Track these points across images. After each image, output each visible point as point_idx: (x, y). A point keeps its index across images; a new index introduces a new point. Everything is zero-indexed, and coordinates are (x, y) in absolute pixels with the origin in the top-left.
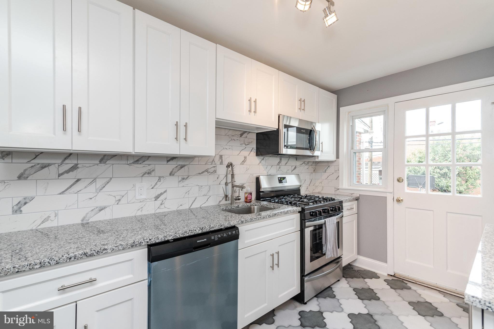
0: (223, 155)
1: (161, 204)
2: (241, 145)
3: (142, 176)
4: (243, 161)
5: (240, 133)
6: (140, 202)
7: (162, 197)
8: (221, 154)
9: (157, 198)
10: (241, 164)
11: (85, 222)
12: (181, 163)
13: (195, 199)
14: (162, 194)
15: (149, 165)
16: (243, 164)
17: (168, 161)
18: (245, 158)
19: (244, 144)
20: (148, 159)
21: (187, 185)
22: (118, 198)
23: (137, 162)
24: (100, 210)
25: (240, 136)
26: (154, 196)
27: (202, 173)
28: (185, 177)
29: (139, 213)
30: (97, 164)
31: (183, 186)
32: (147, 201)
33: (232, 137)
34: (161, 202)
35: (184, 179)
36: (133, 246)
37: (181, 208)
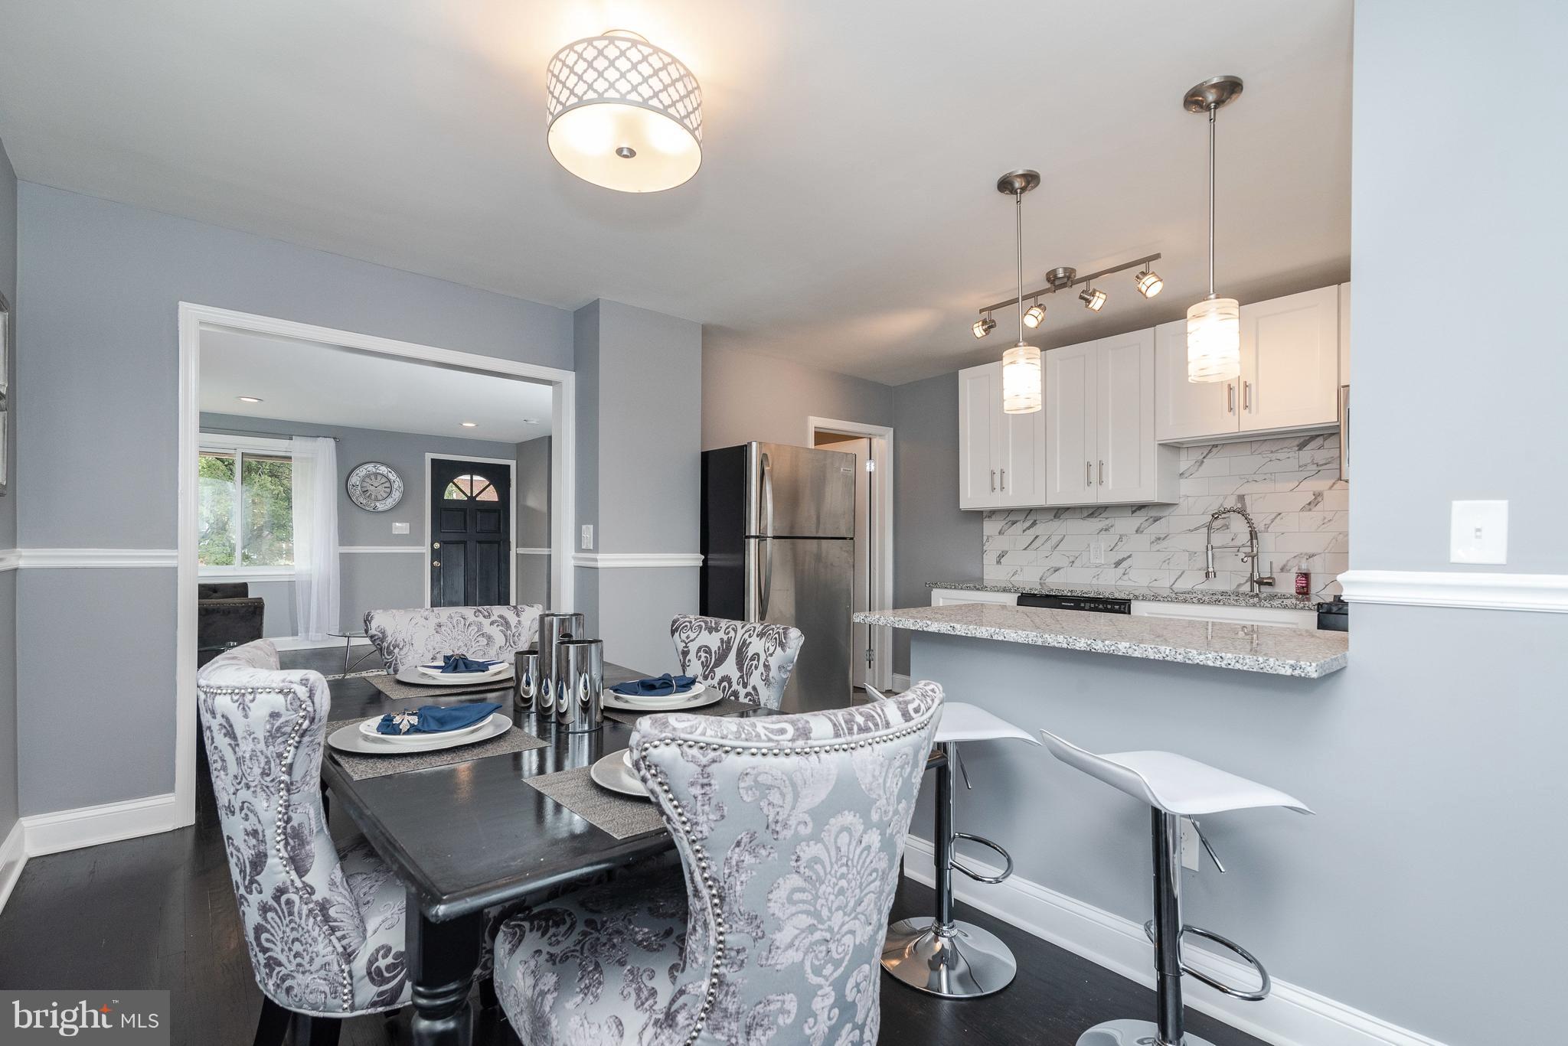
0: (1248, 494)
1: (1124, 574)
2: (1301, 469)
3: (1098, 533)
4: (1310, 504)
5: (1297, 442)
6: (1096, 567)
7: (1125, 564)
8: (1241, 492)
9: (1118, 564)
10: (1302, 510)
11: (1042, 581)
12: (1154, 513)
13: (1182, 574)
14: (1124, 559)
15: (1107, 518)
16: (1310, 510)
17: (1133, 512)
18: (1318, 496)
19: (1314, 464)
20: (1105, 511)
21: (1166, 548)
22: (1072, 559)
23: (1091, 515)
24: (1055, 571)
25: (1297, 448)
26: (1114, 561)
27: (1196, 529)
28: (1163, 536)
29: (1095, 582)
30: (1052, 520)
31: (1158, 551)
32: (1105, 566)
33: (1272, 455)
34: (1122, 571)
35: (1159, 539)
36: (1005, 590)
37: (1155, 584)
